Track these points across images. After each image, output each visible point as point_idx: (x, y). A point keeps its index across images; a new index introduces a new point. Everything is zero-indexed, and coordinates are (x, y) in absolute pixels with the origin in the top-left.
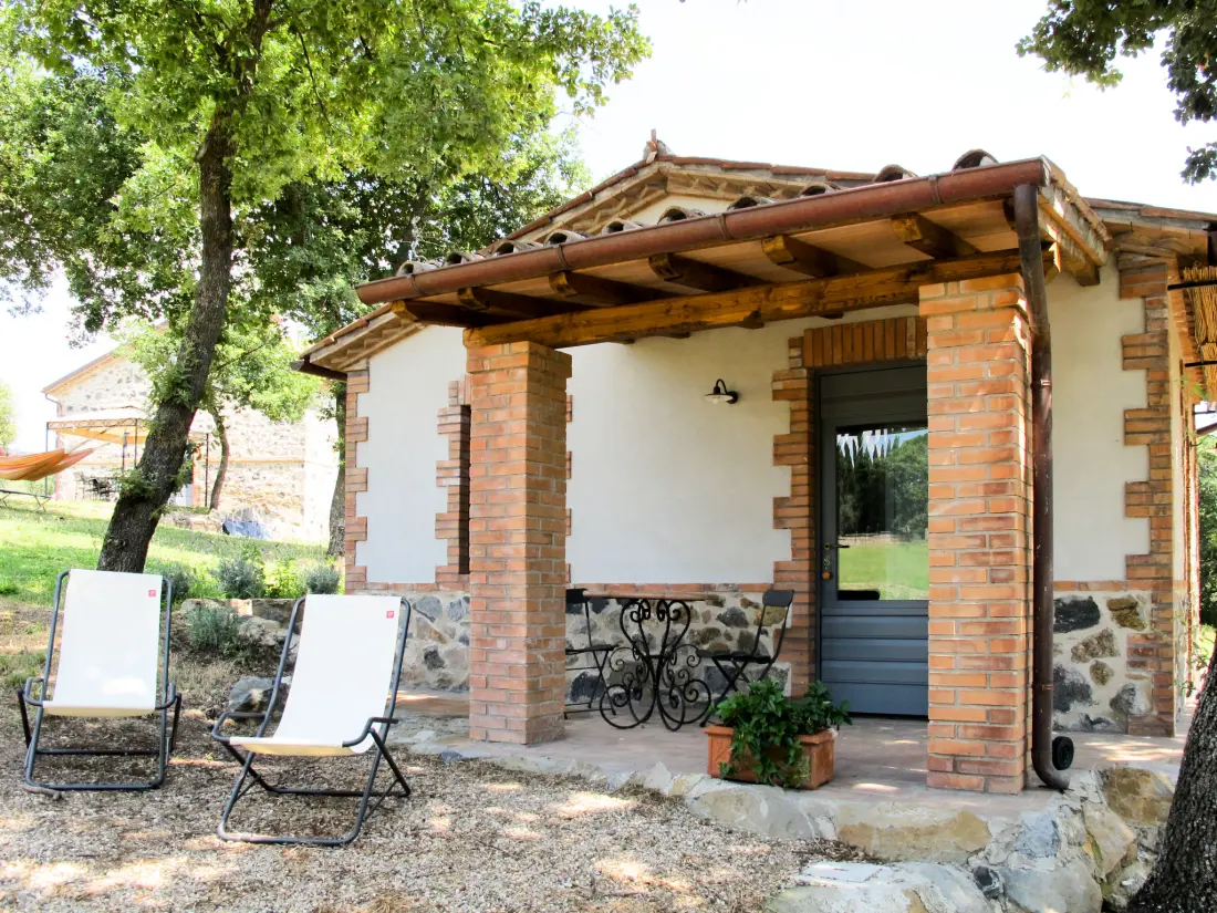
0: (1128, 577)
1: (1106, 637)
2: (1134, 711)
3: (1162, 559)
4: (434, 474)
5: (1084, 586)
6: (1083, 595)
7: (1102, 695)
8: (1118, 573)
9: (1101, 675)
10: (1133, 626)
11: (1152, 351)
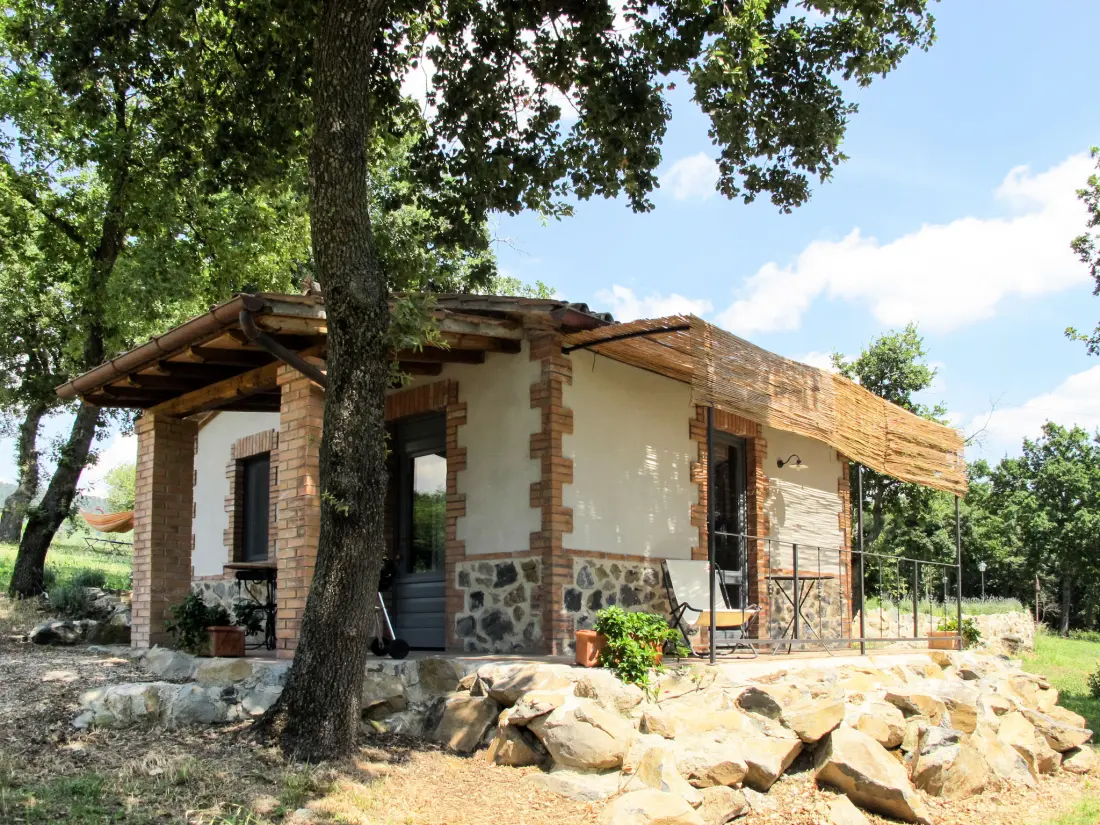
0: (532, 548)
1: (521, 589)
2: (533, 638)
3: (547, 534)
4: (224, 503)
5: (509, 555)
6: (508, 561)
7: (519, 627)
8: (525, 546)
9: (518, 614)
10: (533, 581)
11: (543, 394)
